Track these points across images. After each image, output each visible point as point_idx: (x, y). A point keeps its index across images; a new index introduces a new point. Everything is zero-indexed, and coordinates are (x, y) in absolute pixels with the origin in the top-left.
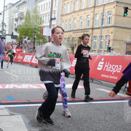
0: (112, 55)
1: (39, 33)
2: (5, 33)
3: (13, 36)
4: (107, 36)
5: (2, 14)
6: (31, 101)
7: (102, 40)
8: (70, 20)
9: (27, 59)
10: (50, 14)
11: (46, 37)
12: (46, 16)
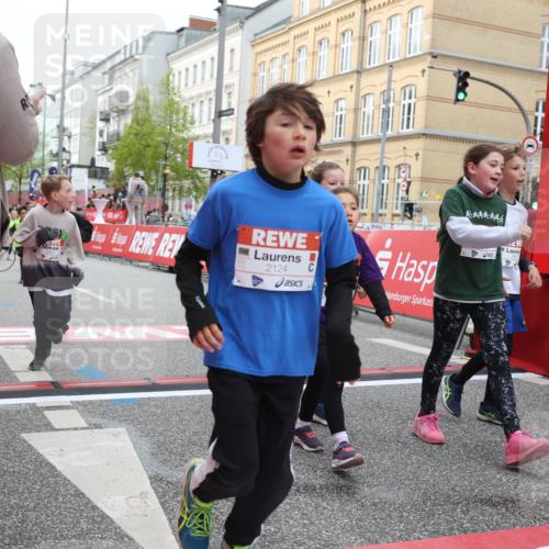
0: (417, 229)
1: (179, 160)
2: (68, 161)
3: (92, 169)
4: (402, 167)
5: (58, 96)
6: (158, 382)
7: (385, 182)
9: (140, 243)
10: (213, 96)
11: (202, 172)
12: (202, 102)
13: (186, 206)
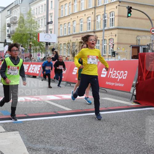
0: (117, 60)
1: (35, 39)
3: (6, 43)
4: (111, 39)
6: (29, 115)
7: (105, 45)
8: (68, 23)
10: (45, 17)
11: (43, 43)
12: (42, 19)
13: (38, 55)
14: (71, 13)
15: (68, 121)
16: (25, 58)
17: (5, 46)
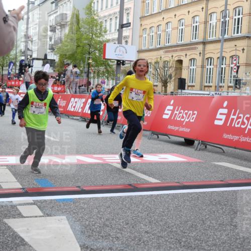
0: (243, 95)
1: (97, 54)
2: (31, 56)
3: (46, 61)
4: (234, 57)
6: (84, 188)
7: (223, 66)
8: (158, 26)
9: (74, 105)
11: (111, 62)
12: (111, 19)
13: (102, 82)
14: (163, 8)
15: (154, 201)
16: (80, 87)
17: (44, 65)
